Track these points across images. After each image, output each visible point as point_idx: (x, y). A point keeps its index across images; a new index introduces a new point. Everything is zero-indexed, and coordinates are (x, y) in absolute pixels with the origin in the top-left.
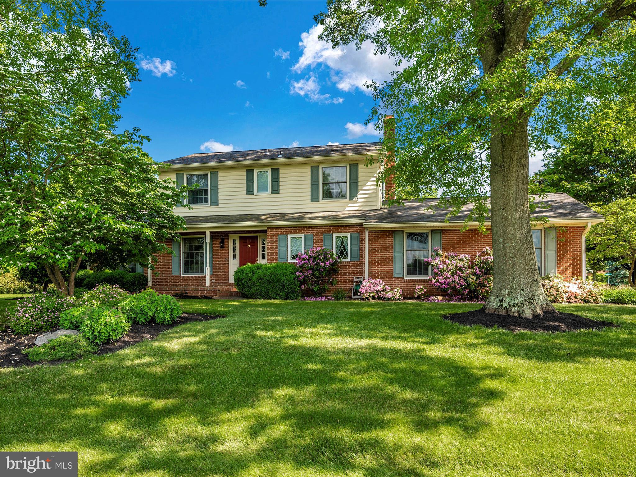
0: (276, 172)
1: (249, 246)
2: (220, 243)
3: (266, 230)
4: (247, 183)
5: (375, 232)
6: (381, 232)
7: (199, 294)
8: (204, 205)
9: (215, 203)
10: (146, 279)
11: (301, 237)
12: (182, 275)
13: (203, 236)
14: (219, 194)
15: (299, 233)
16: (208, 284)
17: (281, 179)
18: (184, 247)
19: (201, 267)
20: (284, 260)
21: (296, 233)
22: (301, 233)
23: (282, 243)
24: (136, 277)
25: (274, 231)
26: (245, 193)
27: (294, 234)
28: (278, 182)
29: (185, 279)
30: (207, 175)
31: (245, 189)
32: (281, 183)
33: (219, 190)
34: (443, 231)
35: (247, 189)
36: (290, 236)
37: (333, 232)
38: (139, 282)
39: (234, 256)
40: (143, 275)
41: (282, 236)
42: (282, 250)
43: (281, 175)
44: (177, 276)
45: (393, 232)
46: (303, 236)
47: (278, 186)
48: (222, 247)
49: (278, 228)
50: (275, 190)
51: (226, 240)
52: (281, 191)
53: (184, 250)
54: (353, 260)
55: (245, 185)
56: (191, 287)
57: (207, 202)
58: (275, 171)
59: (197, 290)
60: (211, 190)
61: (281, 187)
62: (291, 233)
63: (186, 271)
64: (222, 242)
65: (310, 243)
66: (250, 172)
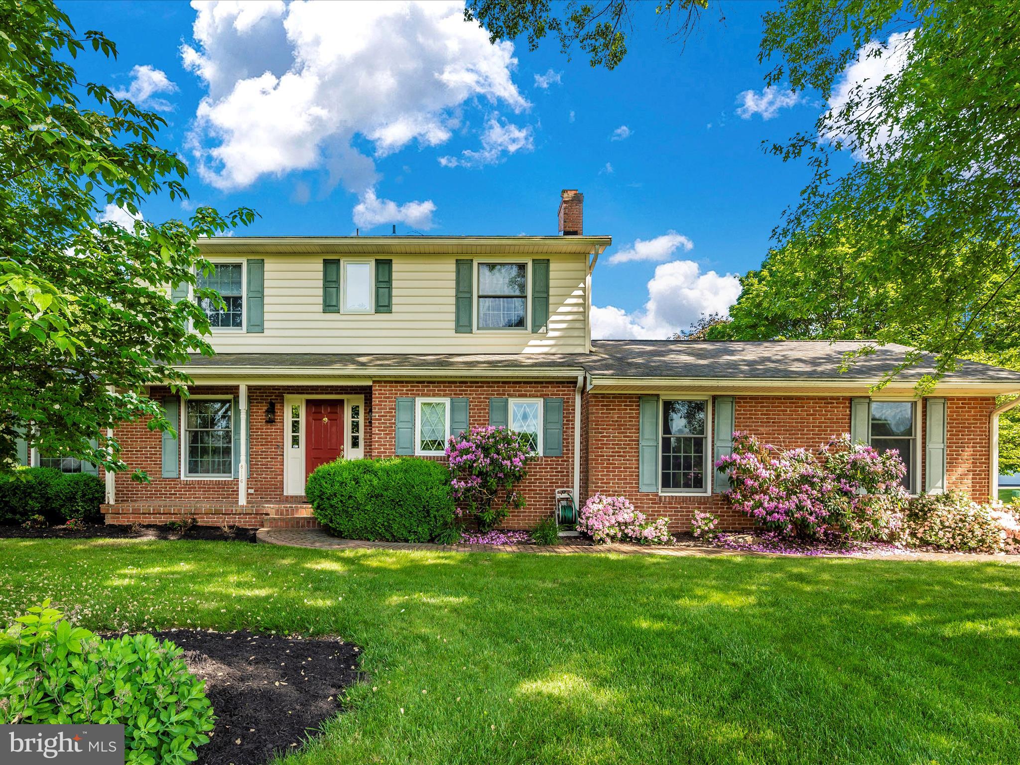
0: (386, 267)
1: (326, 419)
2: (267, 411)
3: (371, 387)
4: (325, 288)
5: (604, 396)
6: (615, 396)
7: (223, 523)
8: (231, 330)
9: (257, 327)
10: (102, 486)
11: (444, 404)
12: (183, 478)
13: (230, 397)
14: (266, 308)
15: (439, 395)
16: (242, 501)
17: (395, 284)
18: (189, 418)
19: (224, 462)
20: (408, 452)
21: (434, 396)
22: (444, 396)
23: (403, 416)
24: (77, 483)
25: (387, 390)
26: (320, 308)
27: (428, 396)
28: (390, 288)
29: (189, 486)
30: (238, 266)
31: (320, 300)
32: (395, 292)
33: (266, 300)
34: (738, 399)
35: (325, 301)
36: (419, 401)
37: (510, 396)
38: (84, 495)
39: (295, 441)
40: (93, 479)
41: (403, 401)
42: (402, 431)
43: (395, 275)
44: (173, 480)
45: (640, 397)
46: (447, 401)
47: (390, 296)
48: (271, 421)
49: (396, 382)
50: (383, 305)
51: (278, 406)
52: (394, 308)
53: (189, 425)
54: (550, 453)
55: (320, 292)
56: (204, 506)
57: (239, 324)
58: (384, 266)
59: (217, 513)
60: (248, 298)
61: (395, 300)
62: (424, 395)
63: (193, 468)
64: (271, 410)
65: (463, 417)
66: (331, 266)
